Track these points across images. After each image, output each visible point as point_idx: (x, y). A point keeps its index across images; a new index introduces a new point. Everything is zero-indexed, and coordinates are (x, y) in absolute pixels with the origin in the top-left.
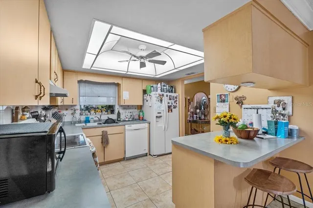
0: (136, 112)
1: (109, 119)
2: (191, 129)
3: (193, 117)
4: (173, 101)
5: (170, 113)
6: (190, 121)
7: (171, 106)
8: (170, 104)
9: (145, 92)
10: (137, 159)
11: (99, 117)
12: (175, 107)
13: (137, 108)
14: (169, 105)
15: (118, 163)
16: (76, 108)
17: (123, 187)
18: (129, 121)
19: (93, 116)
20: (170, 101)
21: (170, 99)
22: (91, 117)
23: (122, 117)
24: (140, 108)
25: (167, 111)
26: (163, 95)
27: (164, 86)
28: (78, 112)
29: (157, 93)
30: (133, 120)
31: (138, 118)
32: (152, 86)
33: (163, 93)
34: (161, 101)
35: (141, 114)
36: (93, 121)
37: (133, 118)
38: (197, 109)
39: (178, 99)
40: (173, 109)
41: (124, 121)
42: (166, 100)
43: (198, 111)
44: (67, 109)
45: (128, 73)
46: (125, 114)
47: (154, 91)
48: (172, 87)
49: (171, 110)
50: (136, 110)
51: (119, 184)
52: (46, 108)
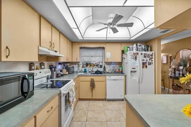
0: (117, 67)
1: (98, 71)
2: (173, 85)
3: (175, 73)
4: (148, 59)
5: (145, 69)
6: (171, 77)
7: (146, 63)
8: (145, 61)
9: (123, 52)
10: (115, 102)
11: (92, 69)
12: (150, 64)
13: (118, 64)
14: (143, 61)
15: (101, 102)
16: (80, 63)
17: (96, 121)
18: (111, 73)
19: (88, 69)
20: (145, 59)
21: (145, 57)
22: (87, 69)
23: (107, 70)
24: (120, 64)
25: (142, 67)
26: (137, 53)
27: (140, 46)
28: (81, 66)
29: (132, 52)
30: (115, 73)
31: (118, 71)
32: (129, 47)
33: (137, 52)
34: (136, 58)
35: (121, 68)
36: (88, 72)
37: (115, 71)
38: (180, 65)
39: (153, 57)
40: (148, 66)
41: (109, 73)
42: (140, 58)
43: (181, 68)
44: (75, 64)
45: (107, 39)
46: (108, 68)
47: (130, 51)
48: (148, 46)
49: (146, 67)
50: (117, 66)
51: (94, 117)
52: (60, 64)
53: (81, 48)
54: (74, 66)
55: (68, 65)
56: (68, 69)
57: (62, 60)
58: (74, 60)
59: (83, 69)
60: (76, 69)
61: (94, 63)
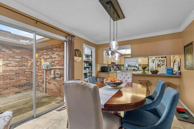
1: (134, 69)
4: (161, 62)
7: (160, 64)
11: (131, 68)
12: (163, 65)
14: (158, 64)
20: (159, 62)
22: (128, 68)
26: (155, 60)
29: (151, 59)
34: (153, 62)
36: (129, 70)
39: (165, 61)
40: (161, 66)
42: (156, 62)
52: (115, 65)
53: (125, 58)
54: (121, 67)
55: (118, 66)
56: (118, 68)
57: (116, 64)
58: (121, 64)
59: (126, 69)
60: (122, 69)
61: (133, 65)
